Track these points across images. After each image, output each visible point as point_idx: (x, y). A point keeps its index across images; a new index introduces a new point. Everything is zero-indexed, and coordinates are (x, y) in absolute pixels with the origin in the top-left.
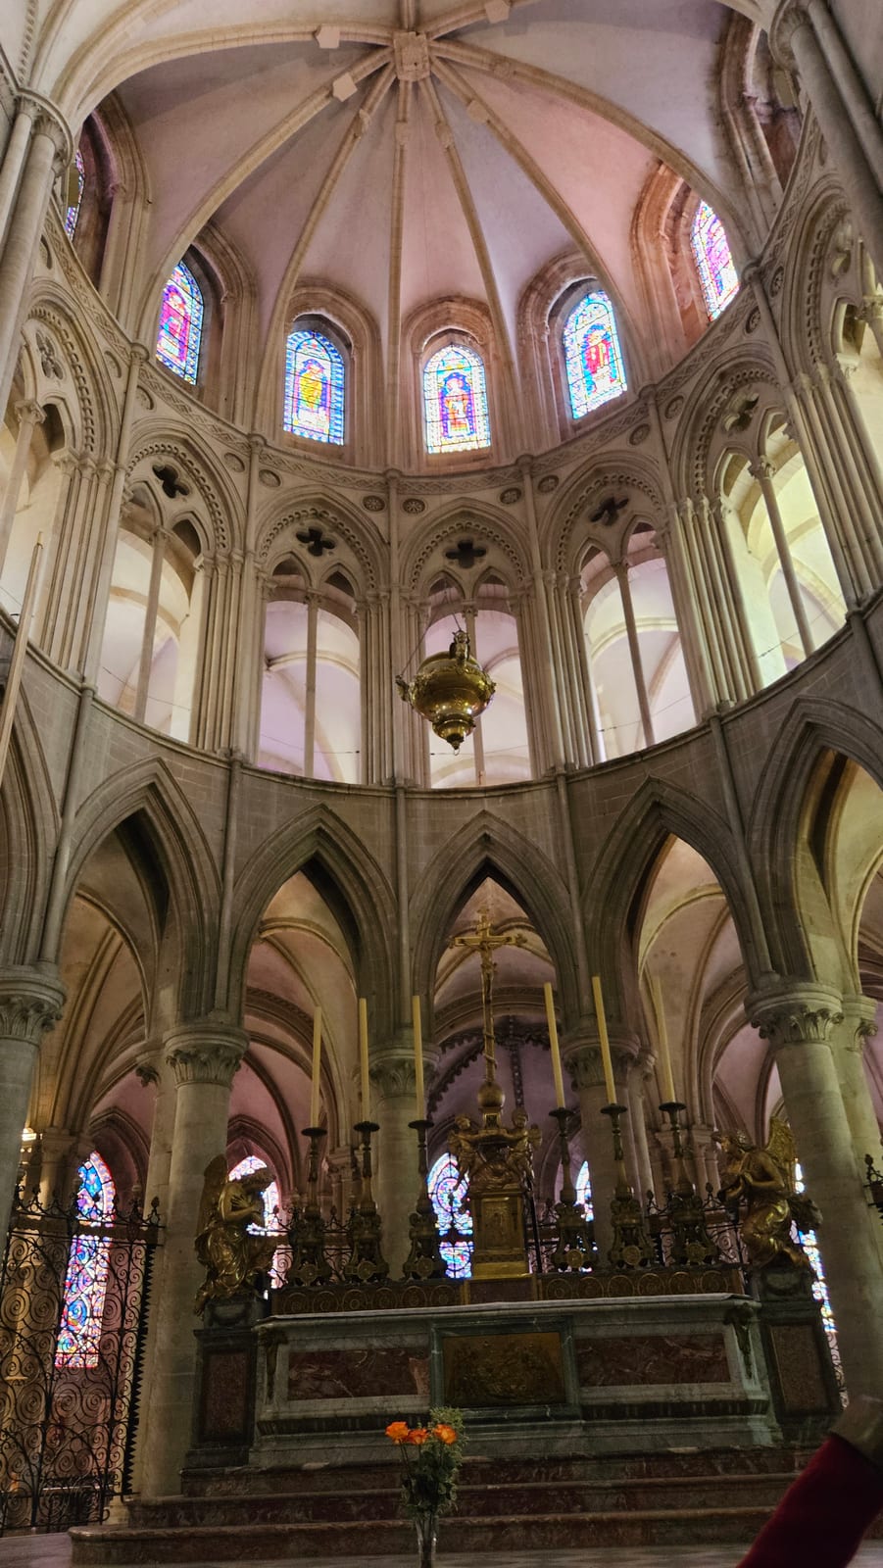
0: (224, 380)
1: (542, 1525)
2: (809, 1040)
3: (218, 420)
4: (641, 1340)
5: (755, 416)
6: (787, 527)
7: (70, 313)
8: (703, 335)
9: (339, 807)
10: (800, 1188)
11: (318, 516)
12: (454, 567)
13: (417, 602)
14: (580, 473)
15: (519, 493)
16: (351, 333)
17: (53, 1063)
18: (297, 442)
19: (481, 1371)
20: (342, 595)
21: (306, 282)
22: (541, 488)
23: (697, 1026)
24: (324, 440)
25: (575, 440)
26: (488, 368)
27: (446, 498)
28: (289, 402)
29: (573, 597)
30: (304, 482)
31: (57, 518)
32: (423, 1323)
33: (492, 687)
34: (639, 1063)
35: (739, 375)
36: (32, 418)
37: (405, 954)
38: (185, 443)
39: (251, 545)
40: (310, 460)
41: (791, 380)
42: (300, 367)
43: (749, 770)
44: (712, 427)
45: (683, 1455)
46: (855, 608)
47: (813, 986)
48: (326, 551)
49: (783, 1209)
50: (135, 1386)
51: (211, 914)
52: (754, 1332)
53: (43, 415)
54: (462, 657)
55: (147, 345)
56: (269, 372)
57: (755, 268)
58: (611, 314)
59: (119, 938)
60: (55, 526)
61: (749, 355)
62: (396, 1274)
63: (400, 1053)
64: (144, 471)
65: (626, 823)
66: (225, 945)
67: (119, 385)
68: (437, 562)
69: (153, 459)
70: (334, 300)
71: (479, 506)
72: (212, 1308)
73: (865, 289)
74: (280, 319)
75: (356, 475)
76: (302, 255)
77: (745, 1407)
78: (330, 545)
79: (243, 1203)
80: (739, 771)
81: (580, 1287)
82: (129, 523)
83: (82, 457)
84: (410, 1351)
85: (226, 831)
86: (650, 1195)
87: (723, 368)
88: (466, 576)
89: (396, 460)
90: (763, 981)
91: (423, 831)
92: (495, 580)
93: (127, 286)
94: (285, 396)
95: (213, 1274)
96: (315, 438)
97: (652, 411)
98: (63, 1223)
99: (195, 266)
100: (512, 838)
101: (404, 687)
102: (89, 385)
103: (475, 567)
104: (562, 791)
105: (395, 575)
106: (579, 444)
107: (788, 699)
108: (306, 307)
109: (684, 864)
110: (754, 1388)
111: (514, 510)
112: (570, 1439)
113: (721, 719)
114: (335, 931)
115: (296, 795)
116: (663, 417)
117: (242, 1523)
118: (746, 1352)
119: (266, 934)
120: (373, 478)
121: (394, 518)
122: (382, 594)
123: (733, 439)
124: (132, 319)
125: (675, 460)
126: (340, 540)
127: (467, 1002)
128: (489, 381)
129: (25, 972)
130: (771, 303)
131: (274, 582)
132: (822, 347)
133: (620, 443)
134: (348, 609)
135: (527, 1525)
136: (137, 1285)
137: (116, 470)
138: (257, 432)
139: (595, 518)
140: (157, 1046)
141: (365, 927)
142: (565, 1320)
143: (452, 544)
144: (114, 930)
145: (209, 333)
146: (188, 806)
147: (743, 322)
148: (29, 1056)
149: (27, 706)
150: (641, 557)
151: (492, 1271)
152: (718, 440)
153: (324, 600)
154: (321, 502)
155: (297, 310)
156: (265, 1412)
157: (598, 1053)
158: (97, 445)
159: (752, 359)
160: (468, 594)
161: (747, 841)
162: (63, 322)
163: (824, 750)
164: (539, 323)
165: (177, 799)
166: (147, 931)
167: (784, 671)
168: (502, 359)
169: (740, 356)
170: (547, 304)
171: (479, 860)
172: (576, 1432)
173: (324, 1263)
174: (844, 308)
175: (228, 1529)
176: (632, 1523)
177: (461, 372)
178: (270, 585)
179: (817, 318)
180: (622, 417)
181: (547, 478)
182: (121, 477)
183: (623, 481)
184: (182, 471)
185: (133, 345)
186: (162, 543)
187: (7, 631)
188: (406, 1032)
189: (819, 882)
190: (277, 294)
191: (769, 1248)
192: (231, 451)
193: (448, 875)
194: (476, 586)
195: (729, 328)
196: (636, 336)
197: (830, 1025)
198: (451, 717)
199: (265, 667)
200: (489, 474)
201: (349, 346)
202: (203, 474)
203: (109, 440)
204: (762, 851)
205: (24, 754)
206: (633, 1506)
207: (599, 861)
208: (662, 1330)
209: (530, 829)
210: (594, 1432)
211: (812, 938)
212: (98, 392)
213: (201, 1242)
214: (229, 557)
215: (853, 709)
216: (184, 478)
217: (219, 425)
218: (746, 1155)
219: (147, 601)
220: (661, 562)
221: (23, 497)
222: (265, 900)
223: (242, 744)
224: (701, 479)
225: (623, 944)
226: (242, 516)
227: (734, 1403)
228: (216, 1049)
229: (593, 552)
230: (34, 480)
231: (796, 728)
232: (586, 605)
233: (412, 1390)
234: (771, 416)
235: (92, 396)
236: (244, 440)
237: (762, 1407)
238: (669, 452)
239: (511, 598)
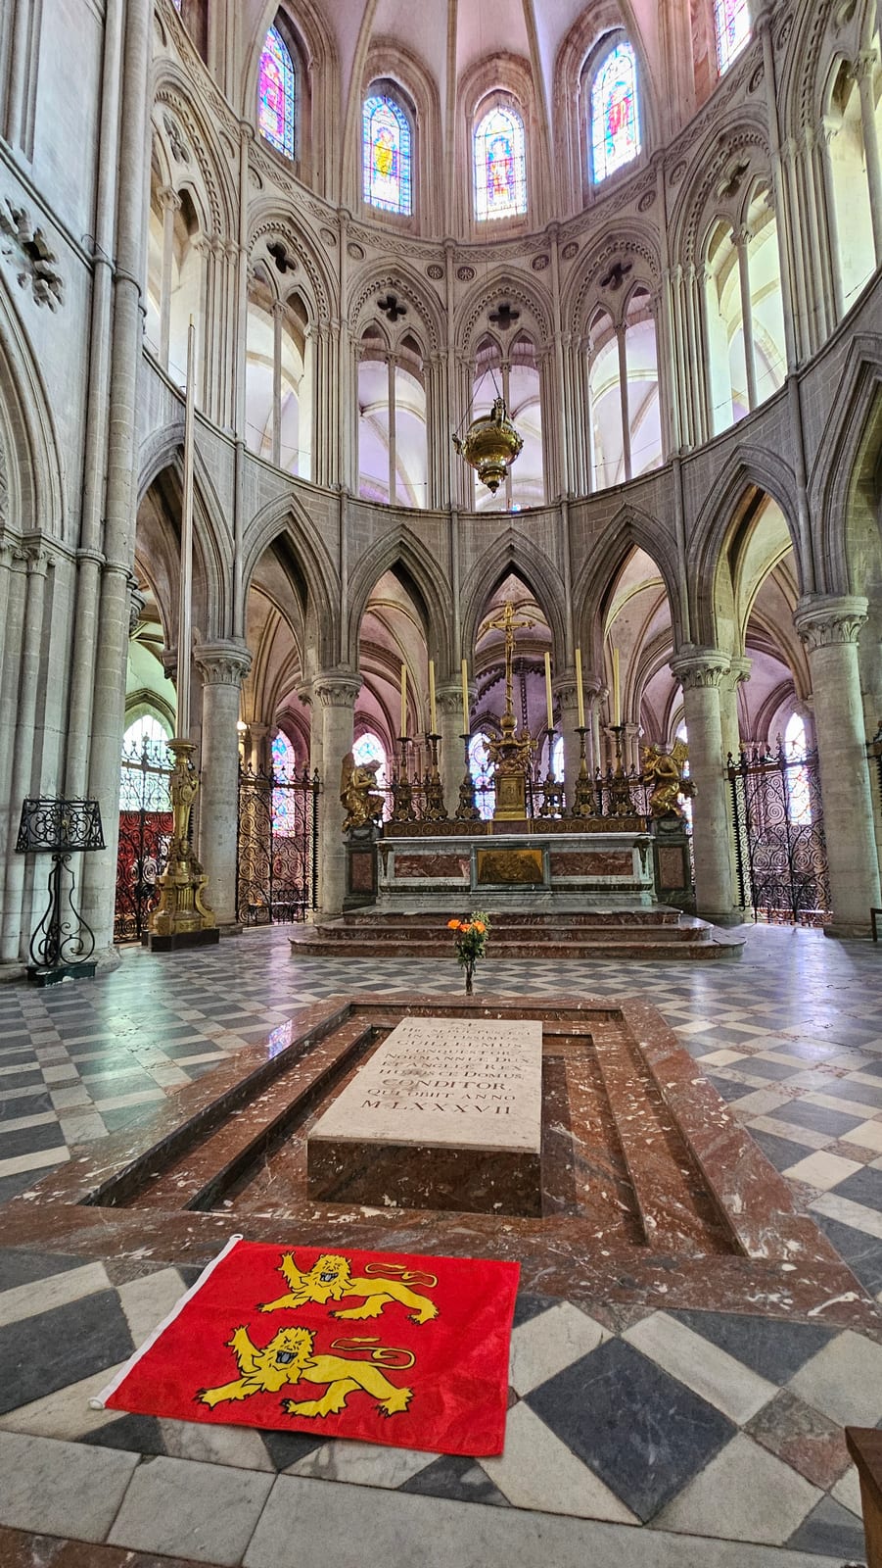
0: (315, 154)
1: (527, 948)
2: (706, 685)
3: (313, 196)
4: (586, 854)
5: (743, 182)
6: (752, 291)
7: (188, 94)
8: (711, 92)
9: (413, 526)
10: (687, 773)
11: (393, 285)
12: (495, 329)
13: (467, 360)
14: (595, 240)
15: (547, 259)
16: (416, 96)
17: (251, 685)
18: (376, 214)
19: (498, 867)
20: (413, 355)
21: (378, 43)
22: (564, 255)
23: (636, 666)
24: (396, 210)
25: (594, 207)
26: (528, 131)
27: (491, 265)
28: (367, 173)
29: (582, 355)
30: (382, 253)
31: (202, 299)
32: (468, 843)
33: (520, 444)
34: (599, 695)
35: (735, 139)
36: (171, 206)
37: (457, 628)
38: (289, 220)
39: (344, 315)
40: (385, 232)
41: (780, 146)
42: (375, 135)
43: (695, 500)
44: (706, 194)
45: (604, 915)
46: (794, 372)
47: (714, 652)
48: (400, 316)
49: (676, 787)
50: (315, 860)
51: (334, 601)
52: (650, 850)
53: (179, 200)
54: (500, 420)
55: (252, 122)
56: (350, 144)
57: (767, 16)
58: (634, 67)
59: (279, 614)
60: (201, 306)
61: (748, 117)
62: (452, 816)
63: (453, 689)
64: (261, 250)
65: (606, 537)
66: (344, 622)
67: (233, 164)
68: (483, 324)
69: (267, 236)
70: (400, 61)
71: (516, 272)
72: (352, 831)
73: (862, 43)
74: (357, 88)
75: (421, 245)
76: (373, 13)
77: (639, 887)
78: (403, 311)
79: (365, 778)
80: (688, 498)
81: (555, 827)
82: (255, 297)
83: (213, 240)
84: (460, 857)
85: (340, 545)
86: (598, 769)
87: (724, 131)
88: (504, 336)
89: (451, 230)
90: (683, 649)
91: (469, 543)
92: (524, 340)
93: (230, 58)
94: (363, 167)
95: (351, 814)
96: (389, 208)
97: (659, 177)
98: (267, 782)
99: (284, 29)
100: (529, 547)
101: (458, 443)
102: (211, 168)
103: (511, 329)
104: (564, 514)
105: (451, 338)
106: (598, 210)
107: (732, 445)
108: (378, 70)
109: (641, 566)
110: (646, 879)
111: (542, 276)
112: (544, 902)
113: (681, 460)
114: (413, 609)
115: (384, 517)
116: (668, 183)
117: (373, 939)
118: (643, 860)
119: (369, 609)
120: (434, 247)
121: (451, 286)
122: (442, 354)
123: (722, 206)
124: (237, 95)
125: (673, 226)
126: (411, 308)
127: (496, 649)
128: (527, 144)
129: (225, 643)
130: (776, 58)
131: (361, 345)
132: (811, 110)
133: (630, 210)
134: (417, 366)
135: (519, 947)
136: (311, 813)
137: (240, 251)
138: (344, 206)
139: (604, 283)
140: (309, 683)
141: (432, 609)
142: (545, 845)
143: (494, 308)
144: (274, 608)
145: (300, 104)
146: (314, 526)
147: (747, 80)
148: (235, 693)
149: (200, 458)
150: (638, 317)
151: (503, 817)
152: (711, 206)
153: (400, 360)
154: (395, 272)
155: (369, 75)
156: (383, 882)
157: (575, 690)
158: (223, 227)
159: (749, 122)
160: (505, 352)
161: (686, 552)
162: (183, 103)
163: (750, 486)
164: (572, 81)
165: (307, 523)
166: (296, 611)
167: (731, 423)
168: (540, 124)
169: (740, 118)
170: (580, 58)
171: (505, 563)
172: (548, 897)
173: (411, 810)
174: (839, 62)
175: (368, 943)
176: (575, 948)
177: (505, 135)
178: (360, 349)
179: (813, 76)
180: (634, 183)
181: (570, 245)
182: (244, 257)
183: (630, 248)
184: (289, 247)
185: (241, 123)
186: (280, 315)
187: (180, 401)
188: (458, 676)
189: (730, 582)
190: (354, 54)
191: (664, 808)
192: (326, 226)
193: (485, 575)
194: (511, 345)
195: (735, 86)
196: (654, 97)
197: (721, 675)
198: (491, 468)
199: (359, 413)
200: (524, 241)
201: (414, 111)
202: (305, 249)
203: (231, 222)
204: (695, 561)
205: (205, 497)
206: (575, 939)
207: (586, 564)
208: (598, 850)
209: (541, 542)
210: (556, 897)
211: (719, 620)
212: (218, 173)
213: (343, 797)
214: (330, 325)
215: (777, 456)
216: (291, 255)
217: (315, 201)
218: (658, 758)
219: (273, 363)
220: (651, 323)
221: (175, 281)
222: (368, 591)
223: (347, 481)
224: (691, 246)
225: (597, 620)
226: (337, 290)
227: (633, 885)
228: (344, 687)
229: (601, 314)
230: (181, 262)
231: (733, 469)
232: (592, 360)
233: (461, 875)
234: (757, 182)
235: (214, 179)
236: (334, 214)
237: (649, 887)
238: (669, 219)
239: (537, 356)
